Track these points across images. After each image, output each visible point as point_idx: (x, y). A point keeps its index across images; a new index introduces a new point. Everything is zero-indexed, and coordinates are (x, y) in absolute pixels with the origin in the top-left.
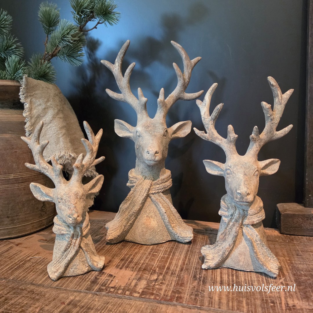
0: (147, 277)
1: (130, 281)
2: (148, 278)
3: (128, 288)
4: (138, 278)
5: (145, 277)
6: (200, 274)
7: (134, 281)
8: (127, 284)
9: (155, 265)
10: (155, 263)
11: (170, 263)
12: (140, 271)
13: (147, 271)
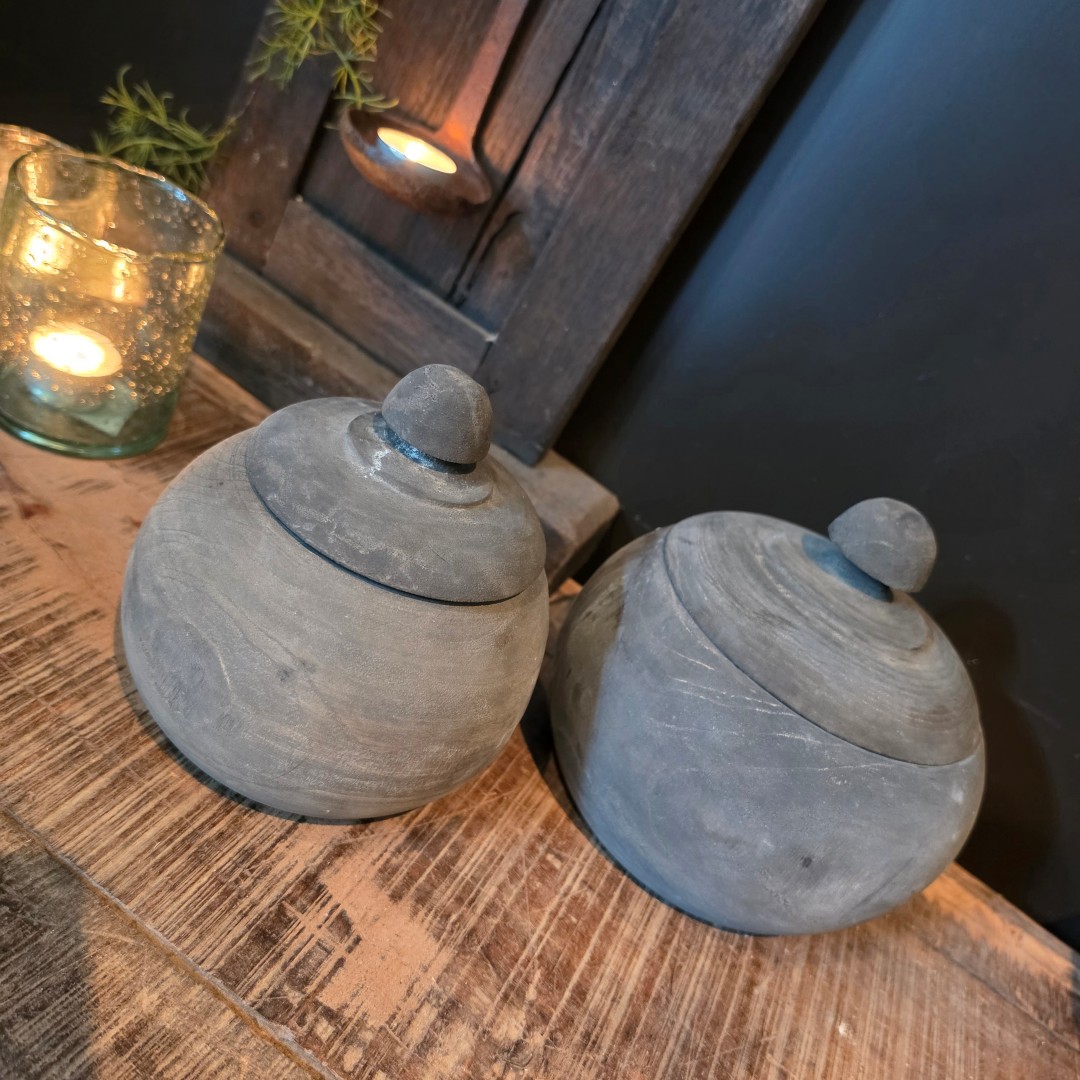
0: (483, 1010)
1: (413, 1002)
2: (486, 1020)
3: (393, 1049)
4: (445, 998)
5: (477, 1007)
7: (425, 1011)
8: (393, 1017)
9: (534, 939)
10: (539, 931)
11: (596, 961)
12: (465, 953)
13: (493, 965)
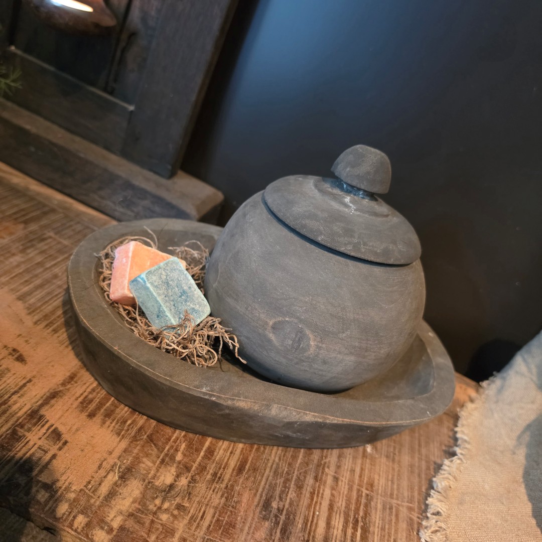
0: (149, 470)
1: (102, 472)
2: (150, 476)
3: (88, 501)
4: (123, 467)
5: (144, 469)
6: (281, 499)
7: (110, 476)
8: (89, 482)
12: (137, 441)
13: (155, 444)
